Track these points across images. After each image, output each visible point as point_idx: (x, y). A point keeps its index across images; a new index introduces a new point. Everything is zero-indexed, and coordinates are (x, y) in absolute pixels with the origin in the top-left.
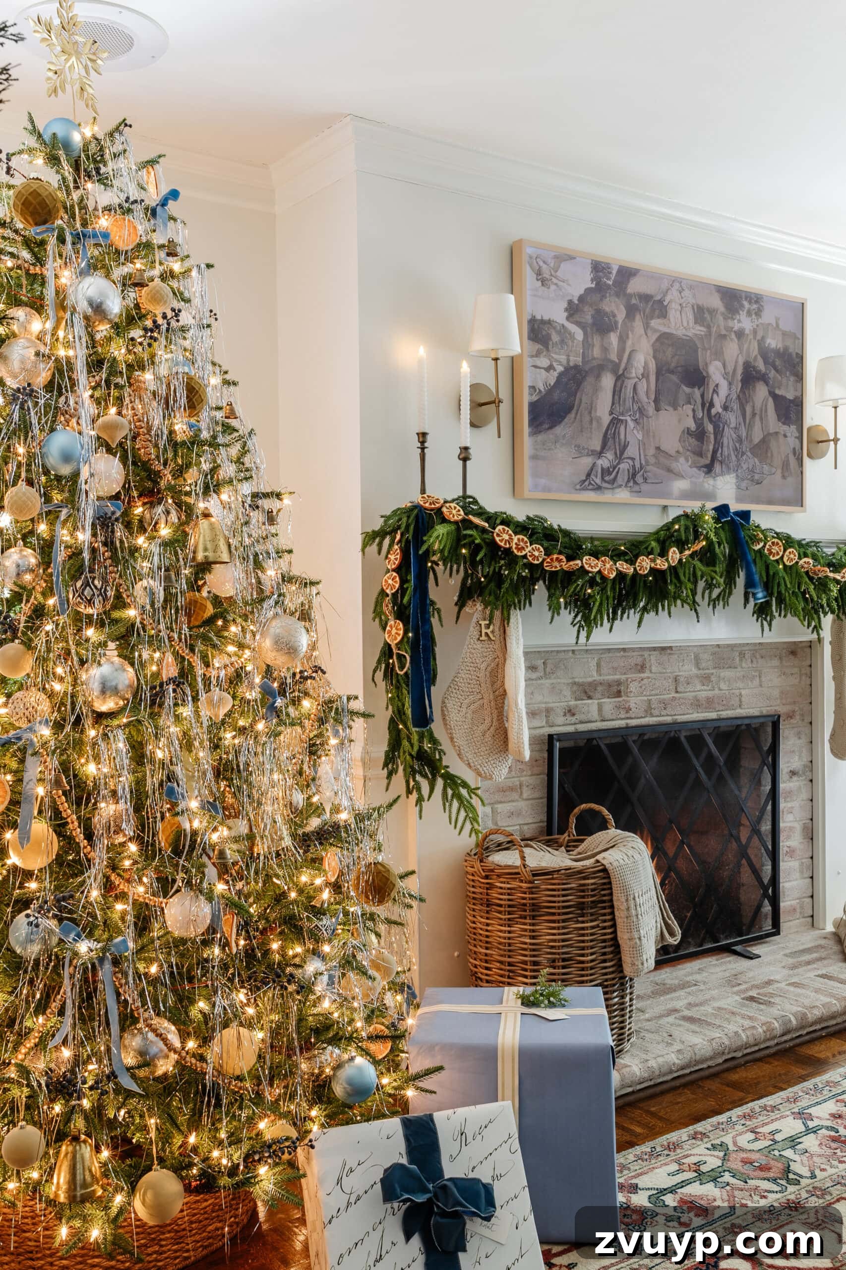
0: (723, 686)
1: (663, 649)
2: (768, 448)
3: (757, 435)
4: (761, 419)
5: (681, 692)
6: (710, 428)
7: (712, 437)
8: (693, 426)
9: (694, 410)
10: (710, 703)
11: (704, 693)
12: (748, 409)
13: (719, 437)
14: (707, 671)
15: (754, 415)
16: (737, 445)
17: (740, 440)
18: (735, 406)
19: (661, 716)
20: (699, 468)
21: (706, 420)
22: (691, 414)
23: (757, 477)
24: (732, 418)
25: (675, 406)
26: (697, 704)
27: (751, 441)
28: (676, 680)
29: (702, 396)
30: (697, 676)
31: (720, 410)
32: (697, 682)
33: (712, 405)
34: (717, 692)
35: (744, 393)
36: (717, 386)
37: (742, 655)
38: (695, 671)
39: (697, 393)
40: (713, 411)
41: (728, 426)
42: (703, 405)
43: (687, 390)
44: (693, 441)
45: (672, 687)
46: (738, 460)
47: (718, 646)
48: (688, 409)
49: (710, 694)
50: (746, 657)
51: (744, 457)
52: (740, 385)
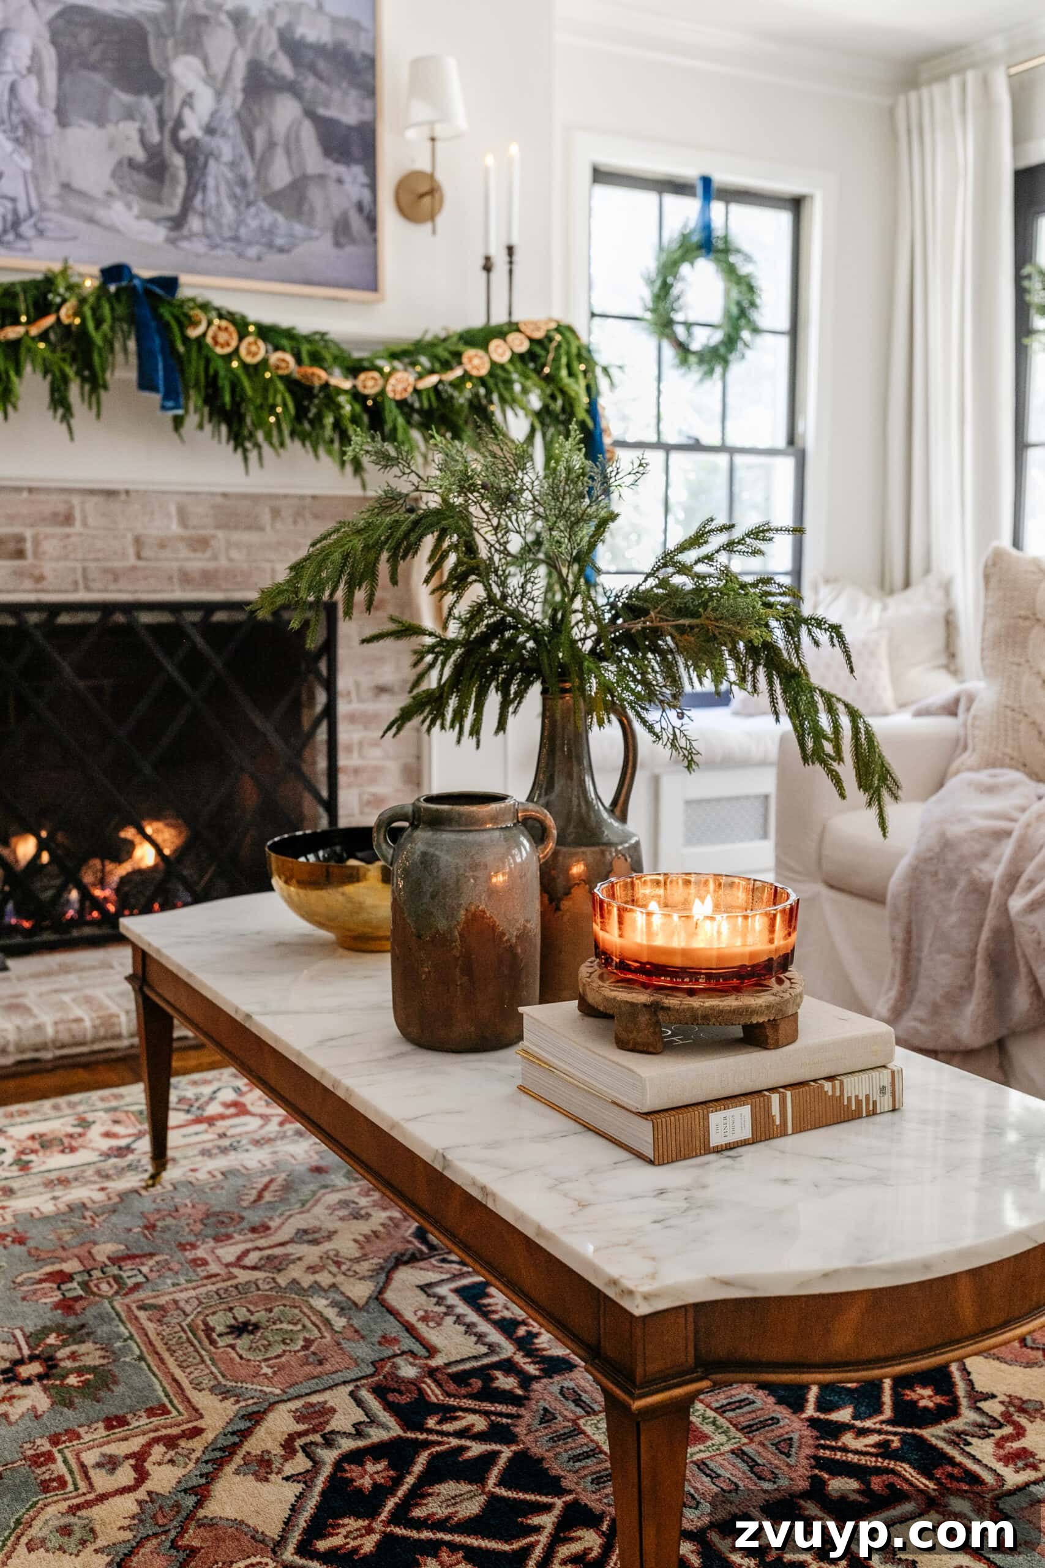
0: (234, 554)
1: (110, 494)
2: (302, 199)
3: (280, 175)
4: (288, 153)
5: (147, 559)
6: (178, 161)
7: (182, 176)
8: (140, 155)
9: (141, 132)
10: (208, 578)
11: (197, 563)
12: (260, 136)
13: (196, 175)
14: (203, 532)
15: (271, 145)
16: (238, 191)
17: (243, 183)
18: (233, 129)
19: (106, 591)
20: (157, 221)
21: (168, 147)
22: (135, 136)
23: (279, 241)
24: (226, 148)
25: (100, 119)
26: (186, 578)
27: (266, 184)
28: (138, 541)
29: (160, 109)
30: (182, 539)
31: (198, 134)
32: (181, 546)
33: (179, 124)
34: (223, 562)
35: (250, 111)
36: (190, 95)
37: (276, 513)
38: (175, 528)
39: (148, 104)
40: (183, 135)
41: (217, 158)
42: (161, 123)
43: (126, 98)
44: (141, 178)
45: (131, 551)
46: (239, 213)
47: (225, 495)
48: (130, 129)
49: (211, 565)
50: (283, 514)
51: (253, 210)
52: (240, 97)
